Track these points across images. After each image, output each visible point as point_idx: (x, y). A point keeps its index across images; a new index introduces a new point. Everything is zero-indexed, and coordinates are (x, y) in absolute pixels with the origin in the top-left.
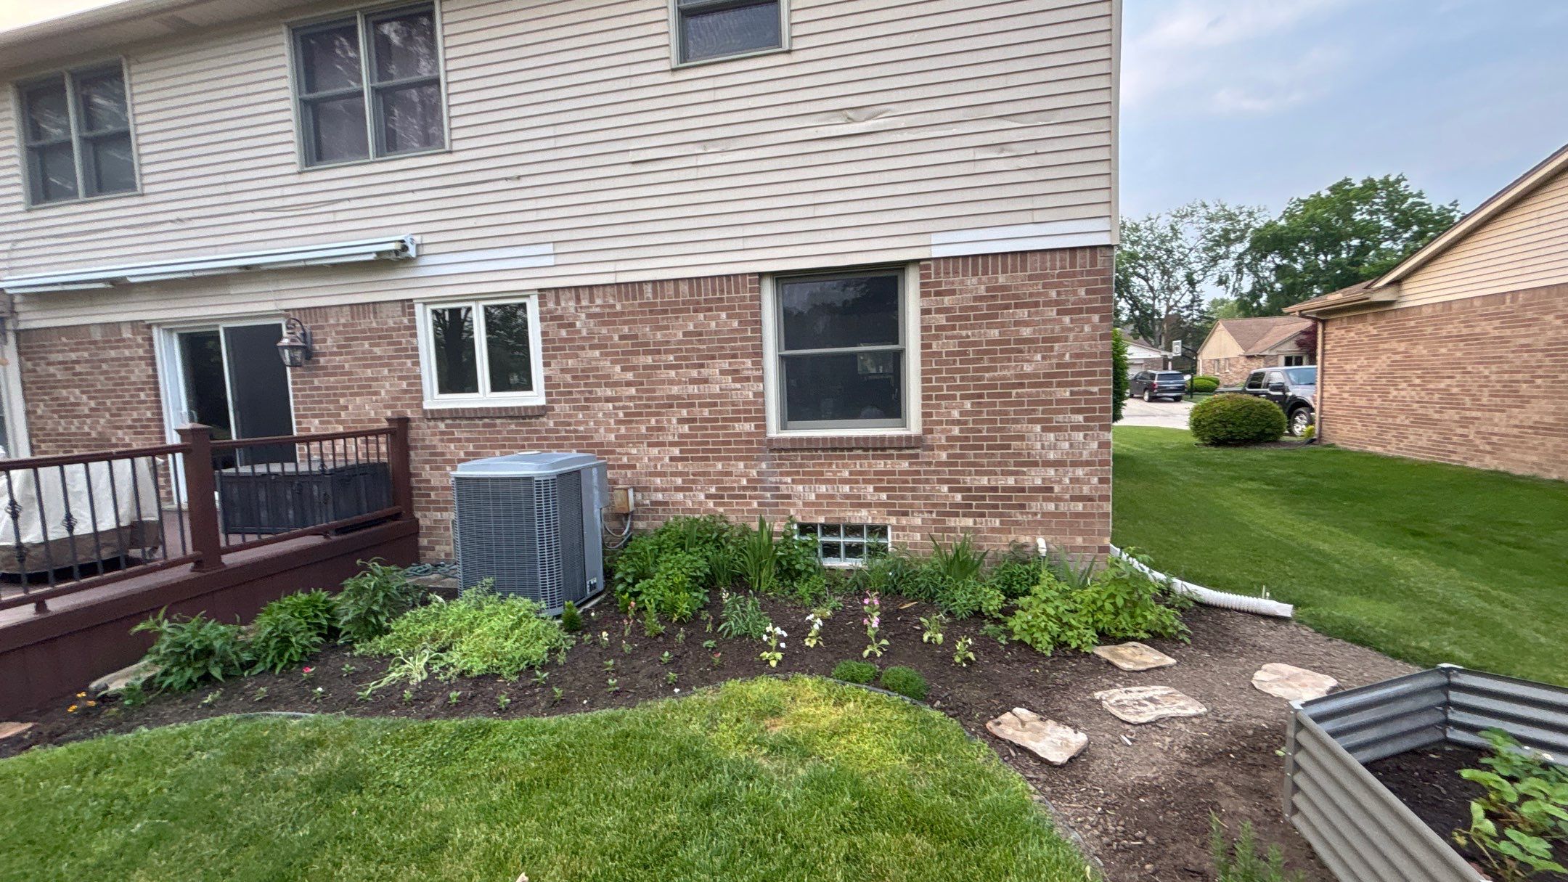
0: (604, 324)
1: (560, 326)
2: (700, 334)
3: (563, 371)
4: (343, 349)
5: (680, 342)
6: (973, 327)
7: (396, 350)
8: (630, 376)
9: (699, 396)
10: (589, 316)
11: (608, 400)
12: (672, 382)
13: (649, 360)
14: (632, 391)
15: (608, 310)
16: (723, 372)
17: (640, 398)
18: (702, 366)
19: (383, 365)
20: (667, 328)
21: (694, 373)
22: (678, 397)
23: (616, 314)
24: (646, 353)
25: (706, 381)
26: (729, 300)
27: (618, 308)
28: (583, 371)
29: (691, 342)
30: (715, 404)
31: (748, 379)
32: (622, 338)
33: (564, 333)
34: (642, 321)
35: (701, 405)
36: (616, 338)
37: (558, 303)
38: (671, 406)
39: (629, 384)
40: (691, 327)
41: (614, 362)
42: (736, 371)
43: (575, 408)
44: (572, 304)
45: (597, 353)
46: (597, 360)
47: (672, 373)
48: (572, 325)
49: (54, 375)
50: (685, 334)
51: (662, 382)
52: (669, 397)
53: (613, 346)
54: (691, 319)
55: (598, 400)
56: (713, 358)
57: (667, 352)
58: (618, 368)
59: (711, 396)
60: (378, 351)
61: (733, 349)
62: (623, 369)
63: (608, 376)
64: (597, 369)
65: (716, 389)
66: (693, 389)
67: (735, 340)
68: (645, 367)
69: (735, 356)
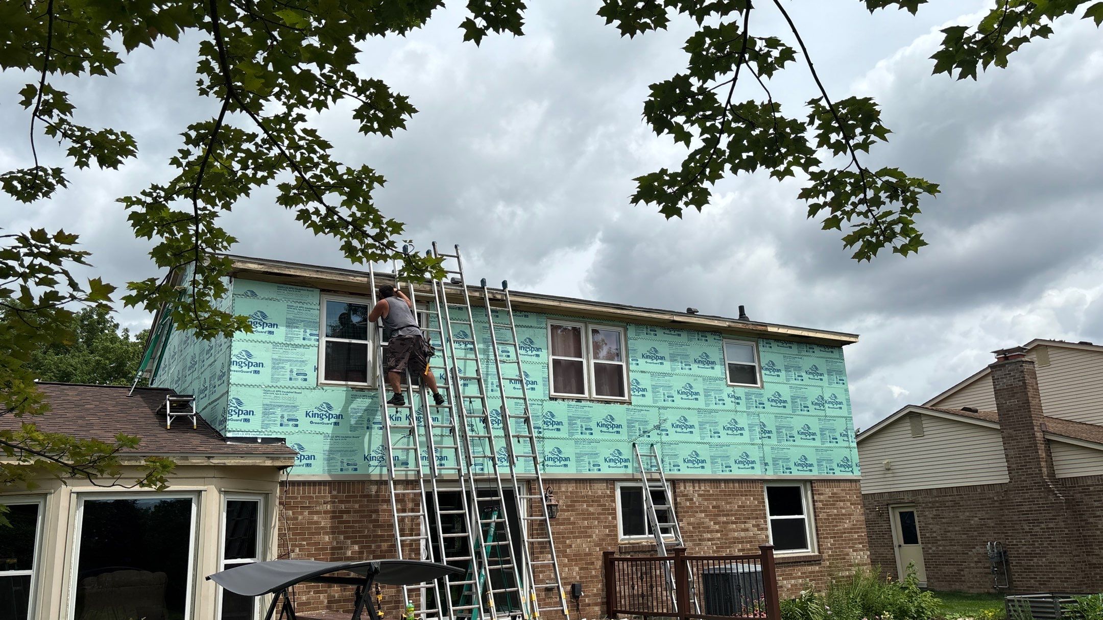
0: (706, 500)
1: (687, 500)
2: (744, 507)
3: (689, 524)
4: (570, 507)
5: (737, 510)
6: (830, 508)
7: (603, 510)
8: (717, 527)
9: (746, 538)
10: (700, 495)
11: (709, 540)
12: (734, 531)
13: (725, 519)
14: (719, 535)
15: (707, 493)
16: (754, 526)
17: (722, 539)
18: (745, 522)
19: (594, 519)
20: (730, 503)
21: (743, 526)
22: (738, 538)
23: (710, 495)
24: (724, 515)
25: (747, 530)
26: (754, 491)
27: (711, 492)
28: (697, 524)
29: (741, 511)
30: (752, 542)
31: (762, 529)
32: (713, 507)
33: (688, 504)
34: (722, 500)
35: (747, 542)
36: (711, 507)
37: (685, 488)
38: (735, 543)
39: (717, 531)
40: (740, 504)
41: (711, 520)
42: (758, 525)
43: (694, 545)
44: (691, 488)
45: (703, 515)
46: (703, 518)
47: (734, 526)
48: (692, 500)
49: (317, 523)
50: (739, 507)
51: (731, 530)
52: (734, 538)
53: (710, 511)
54: (740, 499)
55: (704, 540)
56: (749, 519)
57: (732, 515)
58: (712, 523)
59: (750, 537)
60: (591, 509)
61: (757, 514)
62: (715, 524)
63: (708, 527)
64: (703, 523)
65: (751, 534)
66: (743, 534)
67: (756, 510)
68: (724, 523)
69: (757, 518)
